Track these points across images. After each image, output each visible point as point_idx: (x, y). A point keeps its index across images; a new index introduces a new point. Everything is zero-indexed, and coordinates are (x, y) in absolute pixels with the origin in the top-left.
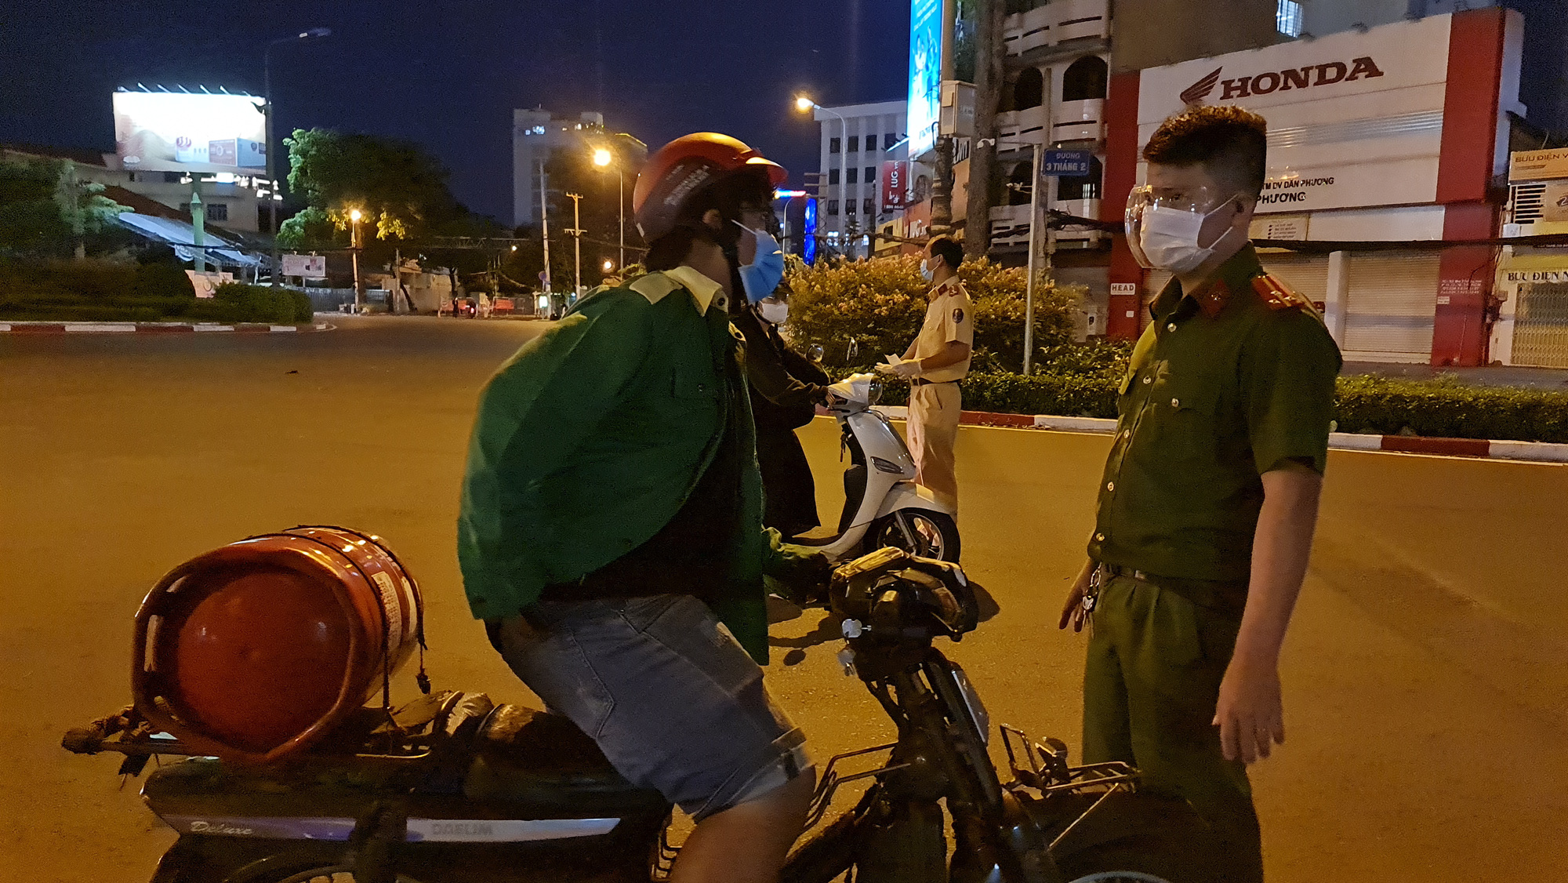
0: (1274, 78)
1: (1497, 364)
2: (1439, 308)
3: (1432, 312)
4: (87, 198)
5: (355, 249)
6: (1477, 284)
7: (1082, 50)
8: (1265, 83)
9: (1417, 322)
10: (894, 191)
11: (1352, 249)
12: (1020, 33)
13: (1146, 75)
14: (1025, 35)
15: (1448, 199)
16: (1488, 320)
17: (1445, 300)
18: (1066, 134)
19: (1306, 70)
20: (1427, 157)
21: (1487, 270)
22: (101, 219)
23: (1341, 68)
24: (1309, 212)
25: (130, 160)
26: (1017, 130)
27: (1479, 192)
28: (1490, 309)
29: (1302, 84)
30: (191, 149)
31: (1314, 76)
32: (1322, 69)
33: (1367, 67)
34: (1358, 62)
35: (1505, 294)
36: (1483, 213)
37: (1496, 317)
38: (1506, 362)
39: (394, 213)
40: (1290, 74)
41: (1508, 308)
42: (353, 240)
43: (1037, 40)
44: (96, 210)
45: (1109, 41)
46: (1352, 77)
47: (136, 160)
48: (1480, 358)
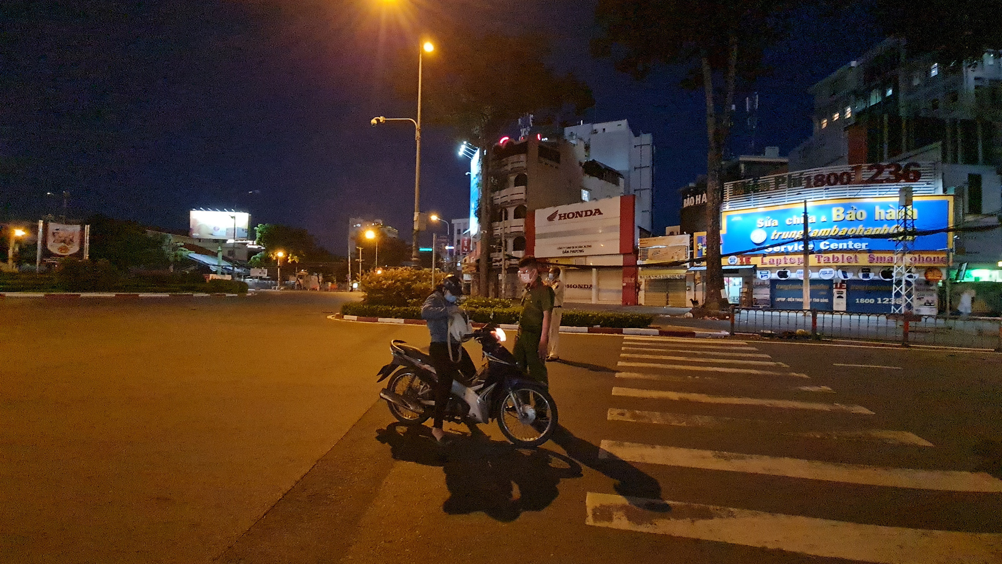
0: (573, 214)
1: (641, 304)
2: (624, 287)
3: (621, 288)
4: (175, 248)
5: (279, 266)
6: (633, 279)
7: (518, 203)
8: (571, 215)
9: (618, 291)
10: (466, 247)
11: (599, 268)
12: (499, 197)
13: (537, 211)
14: (501, 198)
15: (623, 252)
16: (637, 291)
17: (624, 284)
18: (514, 229)
19: (582, 212)
20: (616, 239)
21: (635, 275)
22: (181, 256)
23: (591, 211)
24: (586, 256)
25: (195, 235)
26: (499, 228)
27: (631, 251)
28: (637, 287)
29: (581, 216)
30: (219, 231)
31: (584, 213)
32: (586, 212)
33: (598, 211)
34: (596, 210)
35: (641, 282)
36: (633, 257)
37: (639, 290)
38: (643, 304)
39: (294, 254)
40: (578, 213)
41: (642, 287)
42: (279, 263)
43: (504, 199)
44: (179, 252)
45: (526, 200)
46: (595, 215)
47: (197, 235)
48: (636, 303)
